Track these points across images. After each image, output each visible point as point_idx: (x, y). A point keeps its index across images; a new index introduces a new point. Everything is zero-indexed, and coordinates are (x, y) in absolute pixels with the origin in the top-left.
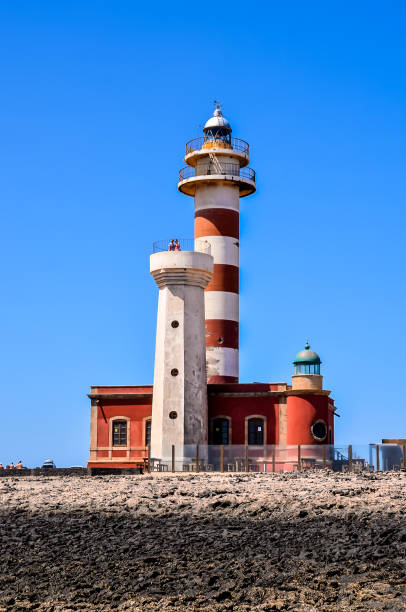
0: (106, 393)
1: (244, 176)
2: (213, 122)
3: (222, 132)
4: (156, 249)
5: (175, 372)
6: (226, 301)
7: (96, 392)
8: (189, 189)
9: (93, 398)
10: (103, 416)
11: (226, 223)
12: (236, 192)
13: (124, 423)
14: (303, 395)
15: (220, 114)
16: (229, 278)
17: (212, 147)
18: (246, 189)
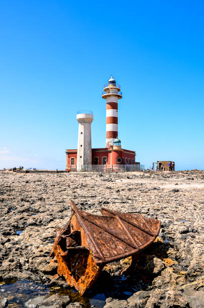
0: (69, 151)
1: (119, 94)
2: (111, 80)
3: (113, 82)
4: (78, 113)
5: (81, 146)
6: (113, 126)
7: (67, 151)
8: (105, 97)
9: (66, 153)
10: (69, 157)
11: (114, 106)
12: (117, 98)
13: (73, 159)
14: (116, 151)
15: (113, 78)
16: (114, 120)
17: (110, 86)
18: (119, 97)
